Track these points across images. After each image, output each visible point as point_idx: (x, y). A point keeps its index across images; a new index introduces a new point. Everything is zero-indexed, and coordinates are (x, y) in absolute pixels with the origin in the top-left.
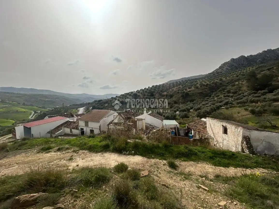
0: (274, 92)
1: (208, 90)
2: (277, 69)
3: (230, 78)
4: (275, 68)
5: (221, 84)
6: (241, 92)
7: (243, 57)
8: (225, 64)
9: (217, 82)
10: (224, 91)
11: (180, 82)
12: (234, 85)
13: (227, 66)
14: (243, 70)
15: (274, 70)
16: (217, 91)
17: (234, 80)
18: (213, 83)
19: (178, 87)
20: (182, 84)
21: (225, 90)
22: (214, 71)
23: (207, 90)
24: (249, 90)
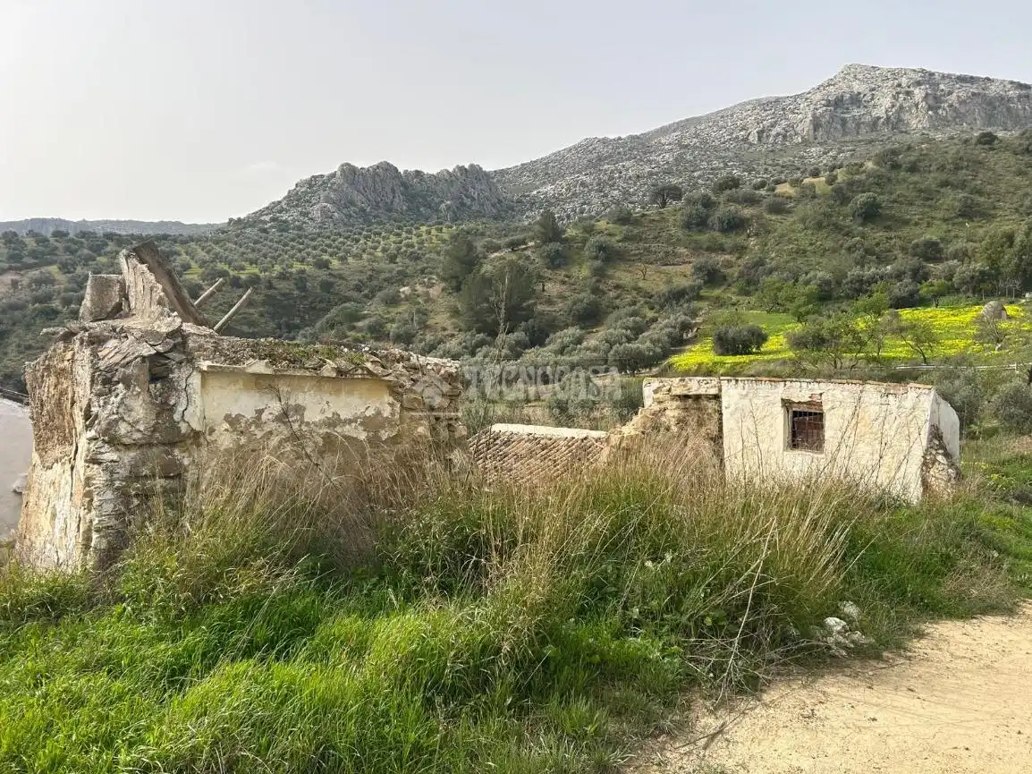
0: (547, 340)
1: (262, 315)
2: (537, 247)
3: (361, 263)
4: (531, 244)
5: (327, 286)
6: (429, 337)
7: (388, 169)
8: (313, 184)
9: (303, 272)
10: (354, 328)
11: (42, 241)
12: (393, 301)
13: (327, 200)
14: (404, 235)
15: (528, 253)
16: (318, 325)
17: (383, 276)
18: (283, 276)
19: (35, 273)
20: (66, 257)
21: (360, 324)
22: (261, 212)
23: (256, 315)
24: (460, 330)
